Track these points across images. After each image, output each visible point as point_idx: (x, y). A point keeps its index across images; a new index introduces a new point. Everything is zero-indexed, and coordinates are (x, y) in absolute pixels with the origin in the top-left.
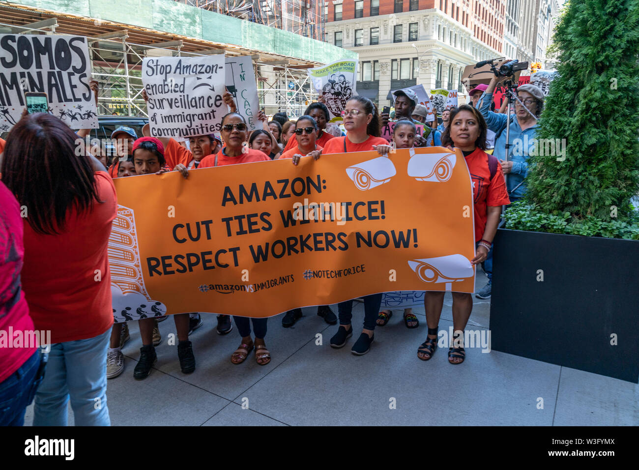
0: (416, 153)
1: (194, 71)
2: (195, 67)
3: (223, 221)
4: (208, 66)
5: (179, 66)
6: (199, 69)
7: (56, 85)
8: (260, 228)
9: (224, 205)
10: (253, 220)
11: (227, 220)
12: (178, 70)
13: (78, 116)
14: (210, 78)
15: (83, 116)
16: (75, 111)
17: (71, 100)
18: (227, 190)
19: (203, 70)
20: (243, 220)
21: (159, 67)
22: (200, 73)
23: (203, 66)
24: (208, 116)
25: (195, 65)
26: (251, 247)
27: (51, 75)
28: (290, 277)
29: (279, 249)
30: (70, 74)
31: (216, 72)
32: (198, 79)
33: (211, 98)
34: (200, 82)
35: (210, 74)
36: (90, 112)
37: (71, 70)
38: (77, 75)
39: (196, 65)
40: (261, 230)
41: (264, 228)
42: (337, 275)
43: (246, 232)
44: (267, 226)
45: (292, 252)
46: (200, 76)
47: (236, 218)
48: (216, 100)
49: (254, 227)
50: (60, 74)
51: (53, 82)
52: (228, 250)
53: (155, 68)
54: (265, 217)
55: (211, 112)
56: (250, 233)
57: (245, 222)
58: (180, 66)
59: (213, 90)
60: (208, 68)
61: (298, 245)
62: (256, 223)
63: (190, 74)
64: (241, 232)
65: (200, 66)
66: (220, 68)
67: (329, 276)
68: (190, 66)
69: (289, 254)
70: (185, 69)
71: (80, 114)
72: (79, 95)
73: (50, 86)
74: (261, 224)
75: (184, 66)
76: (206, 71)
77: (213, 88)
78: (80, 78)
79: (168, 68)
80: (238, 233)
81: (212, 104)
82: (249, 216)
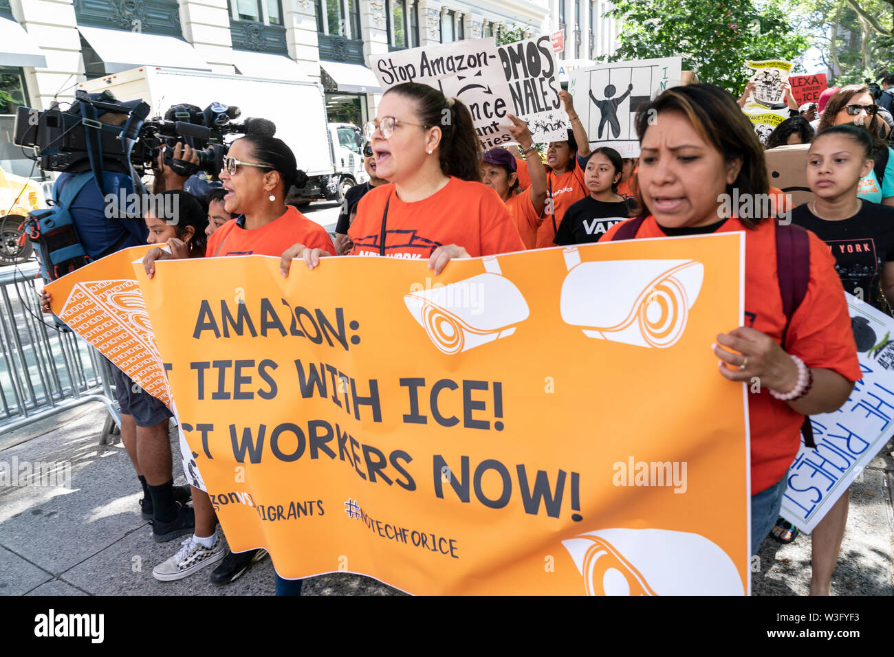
0: (584, 258)
1: (451, 67)
2: (450, 61)
3: (192, 368)
4: (470, 56)
5: (425, 64)
6: (457, 63)
7: (531, 94)
8: (255, 391)
9: (197, 335)
10: (245, 372)
11: (200, 367)
12: (426, 70)
13: (549, 127)
14: (479, 74)
15: (554, 127)
16: (547, 121)
17: (543, 110)
18: (205, 307)
19: (465, 64)
20: (227, 369)
21: (397, 70)
22: (459, 69)
23: (462, 57)
24: (487, 130)
25: (449, 58)
26: (232, 429)
27: (526, 83)
28: (315, 505)
29: (288, 443)
30: (542, 80)
31: (486, 64)
32: (460, 78)
33: (489, 105)
34: (464, 83)
35: (477, 69)
36: (560, 122)
37: (541, 75)
38: (547, 80)
39: (451, 58)
40: (256, 396)
41: (261, 393)
42: (399, 536)
43: (227, 396)
44: (267, 389)
45: (320, 452)
46: (461, 73)
47: (216, 364)
48: (497, 107)
49: (244, 388)
50: (533, 80)
51: (529, 91)
52: (195, 427)
53: (391, 71)
54: (268, 369)
55: (492, 125)
56: (234, 399)
57: (230, 373)
58: (427, 62)
59: (489, 92)
60: (472, 60)
61: (334, 439)
62: (248, 380)
63: (445, 73)
64: (220, 395)
65: (457, 58)
66: (491, 57)
67: (383, 532)
68: (442, 59)
69: (314, 455)
70: (436, 66)
71: (551, 125)
72: (550, 104)
73: (527, 95)
74: (258, 384)
75: (432, 61)
76: (469, 64)
77: (489, 89)
78: (550, 82)
79: (410, 69)
80: (216, 396)
81: (492, 114)
82: (240, 364)
